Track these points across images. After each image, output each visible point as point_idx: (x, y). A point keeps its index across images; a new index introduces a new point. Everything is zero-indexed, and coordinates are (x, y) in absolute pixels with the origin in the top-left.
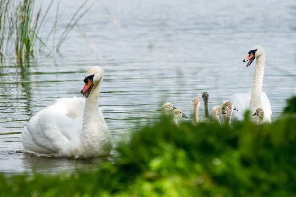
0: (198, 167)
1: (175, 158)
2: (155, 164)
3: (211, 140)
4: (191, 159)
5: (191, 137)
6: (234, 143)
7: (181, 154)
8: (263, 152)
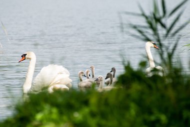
0: (65, 118)
1: (51, 113)
2: (39, 116)
3: (73, 102)
4: (61, 113)
5: (60, 100)
6: (86, 103)
7: (55, 110)
8: (103, 108)
